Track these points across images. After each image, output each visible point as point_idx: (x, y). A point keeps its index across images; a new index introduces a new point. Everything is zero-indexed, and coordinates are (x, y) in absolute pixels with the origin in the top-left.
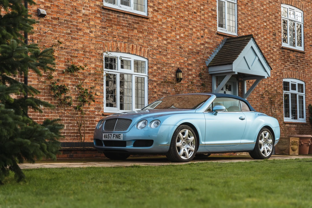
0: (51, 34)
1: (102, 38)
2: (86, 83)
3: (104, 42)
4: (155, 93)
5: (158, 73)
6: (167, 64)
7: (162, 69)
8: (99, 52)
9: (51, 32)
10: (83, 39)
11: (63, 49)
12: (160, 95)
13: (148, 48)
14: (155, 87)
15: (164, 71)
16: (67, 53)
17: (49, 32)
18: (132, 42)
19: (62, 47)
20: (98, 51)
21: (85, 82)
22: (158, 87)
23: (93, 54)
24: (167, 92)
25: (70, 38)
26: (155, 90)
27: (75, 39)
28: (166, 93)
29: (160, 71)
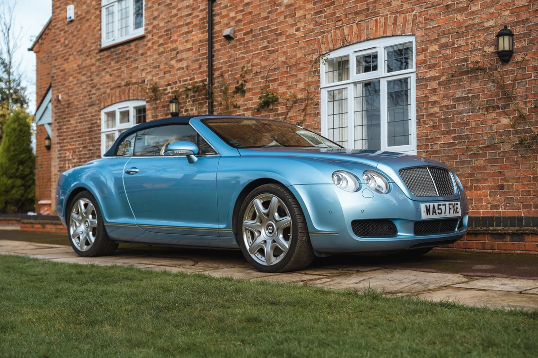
0: (243, 58)
1: (316, 32)
2: (290, 117)
3: (318, 37)
4: (432, 105)
5: (442, 58)
6: (469, 28)
7: (454, 44)
8: (311, 59)
9: (243, 55)
10: (285, 48)
11: (258, 73)
12: (447, 107)
13: (415, 11)
14: (434, 91)
15: (460, 47)
16: (263, 78)
17: (241, 55)
18: (376, 14)
19: (257, 72)
20: (309, 58)
21: (288, 116)
22: (442, 91)
23: (302, 65)
24: (470, 95)
25: (267, 53)
26: (434, 98)
27: (274, 51)
28: (465, 99)
29: (448, 52)
